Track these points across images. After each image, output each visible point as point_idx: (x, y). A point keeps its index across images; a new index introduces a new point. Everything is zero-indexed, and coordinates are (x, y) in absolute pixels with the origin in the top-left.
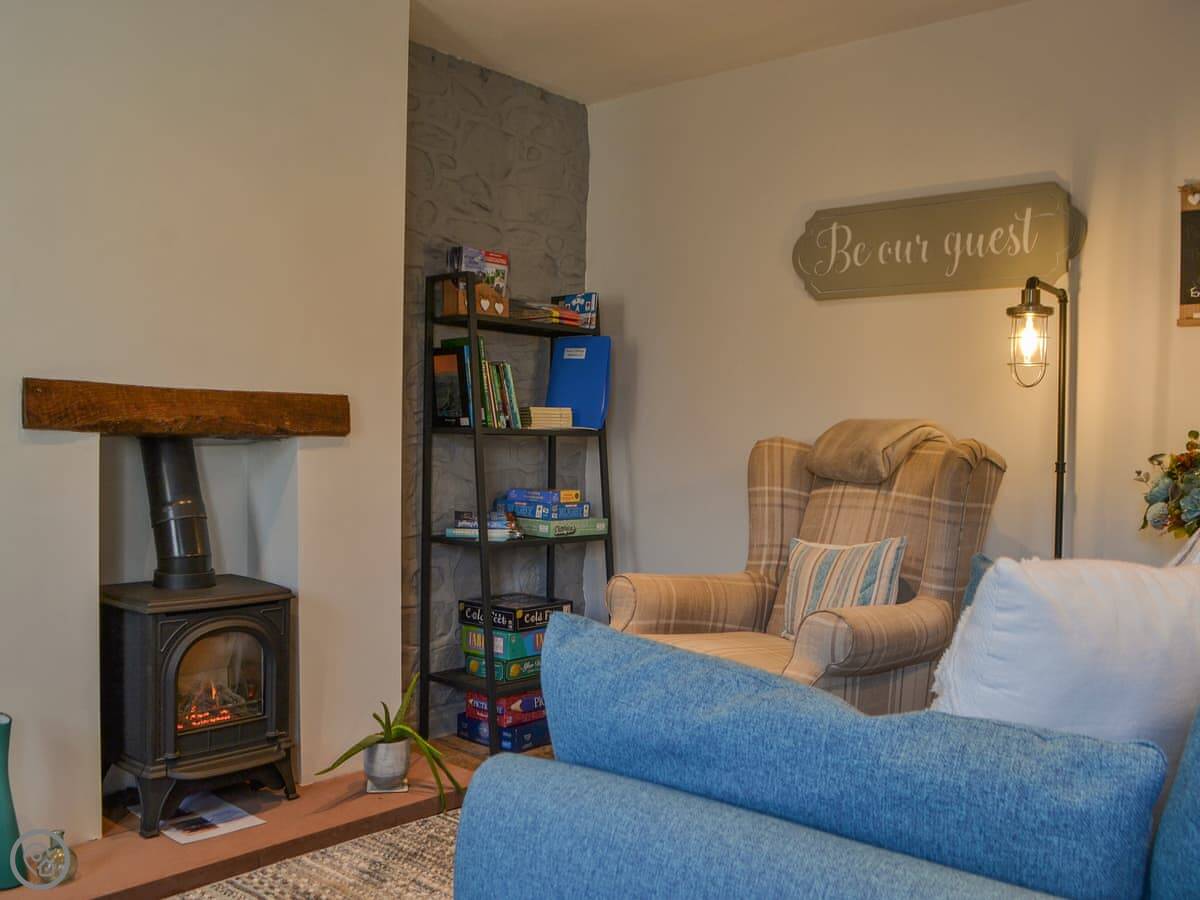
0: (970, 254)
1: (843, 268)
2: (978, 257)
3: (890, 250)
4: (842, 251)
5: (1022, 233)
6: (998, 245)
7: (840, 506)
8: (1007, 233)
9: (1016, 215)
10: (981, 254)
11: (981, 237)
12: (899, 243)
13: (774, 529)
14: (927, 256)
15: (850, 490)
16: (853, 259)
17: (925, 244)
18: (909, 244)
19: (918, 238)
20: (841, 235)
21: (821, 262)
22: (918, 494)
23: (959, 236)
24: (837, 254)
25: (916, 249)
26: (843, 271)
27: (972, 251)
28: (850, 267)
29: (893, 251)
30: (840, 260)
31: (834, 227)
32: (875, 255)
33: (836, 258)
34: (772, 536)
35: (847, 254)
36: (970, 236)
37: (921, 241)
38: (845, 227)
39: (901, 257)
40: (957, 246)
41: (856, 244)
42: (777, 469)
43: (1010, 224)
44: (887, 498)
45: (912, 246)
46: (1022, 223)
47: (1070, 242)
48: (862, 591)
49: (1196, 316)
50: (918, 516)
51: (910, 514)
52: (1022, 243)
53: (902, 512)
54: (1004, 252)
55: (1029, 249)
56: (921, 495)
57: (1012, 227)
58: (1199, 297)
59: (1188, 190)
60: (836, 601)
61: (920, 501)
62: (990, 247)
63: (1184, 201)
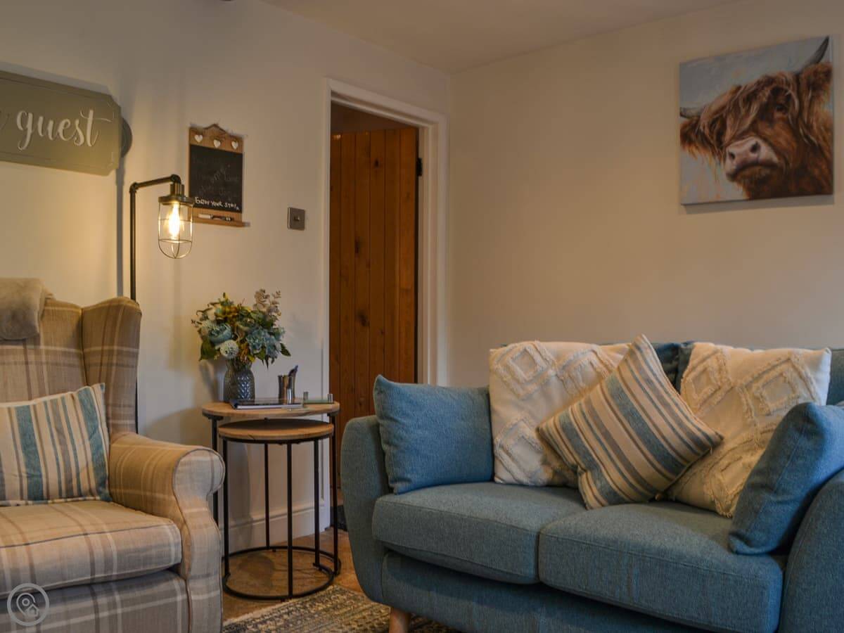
0: (40, 133)
2: (49, 139)
5: (86, 128)
6: (65, 133)
8: (73, 125)
9: (81, 115)
10: (50, 137)
11: (51, 123)
22: (65, 346)
23: (30, 116)
27: (42, 132)
36: (41, 119)
40: (28, 124)
43: (75, 118)
44: (37, 352)
46: (86, 121)
47: (122, 145)
48: (90, 438)
49: (201, 216)
50: (70, 365)
51: (64, 365)
52: (86, 137)
53: (57, 364)
54: (70, 140)
55: (91, 143)
56: (68, 346)
57: (77, 122)
58: (201, 204)
59: (194, 131)
60: (65, 453)
61: (69, 353)
62: (58, 134)
63: (191, 137)
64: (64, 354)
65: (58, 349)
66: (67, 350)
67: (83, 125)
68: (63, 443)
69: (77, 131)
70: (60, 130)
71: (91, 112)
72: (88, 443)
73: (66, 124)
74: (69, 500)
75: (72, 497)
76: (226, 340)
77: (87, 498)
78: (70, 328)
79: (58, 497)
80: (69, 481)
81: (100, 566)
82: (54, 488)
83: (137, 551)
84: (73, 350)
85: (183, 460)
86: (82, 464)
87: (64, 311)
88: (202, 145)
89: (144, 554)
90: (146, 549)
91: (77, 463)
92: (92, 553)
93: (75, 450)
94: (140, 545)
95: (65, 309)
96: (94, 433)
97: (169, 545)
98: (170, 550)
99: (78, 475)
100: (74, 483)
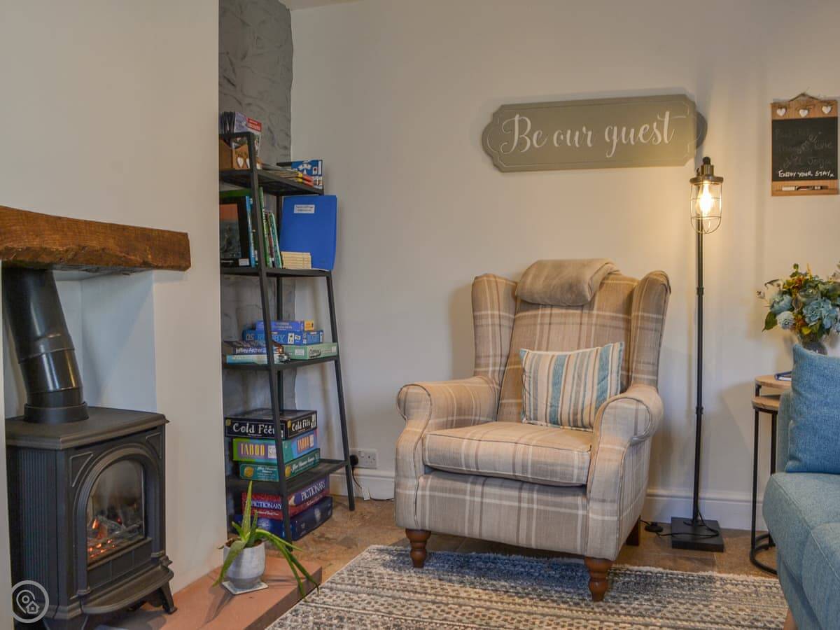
0: (624, 141)
1: (524, 149)
2: (631, 145)
3: (562, 137)
4: (523, 136)
5: (663, 128)
6: (645, 136)
7: (550, 324)
8: (651, 128)
9: (658, 117)
10: (632, 143)
11: (633, 130)
12: (569, 132)
13: (495, 342)
14: (591, 141)
15: (556, 311)
16: (533, 142)
17: (590, 133)
18: (577, 133)
19: (584, 129)
20: (523, 125)
21: (506, 143)
22: (613, 312)
23: (616, 129)
24: (519, 138)
25: (583, 138)
26: (524, 151)
27: (626, 140)
28: (530, 148)
29: (565, 137)
30: (522, 143)
31: (517, 118)
32: (551, 141)
33: (518, 141)
34: (495, 348)
35: (527, 138)
36: (624, 129)
37: (587, 131)
38: (524, 118)
39: (571, 142)
40: (614, 136)
41: (535, 132)
42: (495, 297)
43: (653, 122)
44: (590, 316)
45: (579, 134)
46: (663, 122)
47: (697, 137)
48: (598, 384)
49: (784, 189)
50: (616, 328)
51: (610, 326)
52: (663, 136)
53: (604, 326)
54: (649, 142)
55: (668, 140)
56: (616, 312)
57: (655, 125)
58: (785, 177)
59: (776, 106)
60: (578, 392)
61: (616, 317)
62: (639, 138)
63: (774, 112)
64: (613, 318)
65: (608, 314)
66: (614, 314)
67: (660, 128)
68: (578, 385)
69: (655, 134)
70: (640, 135)
71: (667, 114)
72: (596, 387)
73: (645, 129)
74: (574, 428)
75: (577, 427)
76: (783, 311)
77: (587, 430)
78: (620, 298)
79: (568, 424)
80: (575, 414)
81: (518, 468)
82: (565, 417)
83: (546, 464)
84: (621, 316)
85: (610, 405)
86: (587, 403)
87: (620, 284)
88: (787, 117)
89: (552, 468)
90: (553, 465)
91: (583, 402)
92: (514, 458)
93: (585, 391)
94: (550, 460)
95: (622, 282)
96: (602, 380)
97: (573, 467)
98: (573, 471)
99: (582, 410)
100: (579, 416)
